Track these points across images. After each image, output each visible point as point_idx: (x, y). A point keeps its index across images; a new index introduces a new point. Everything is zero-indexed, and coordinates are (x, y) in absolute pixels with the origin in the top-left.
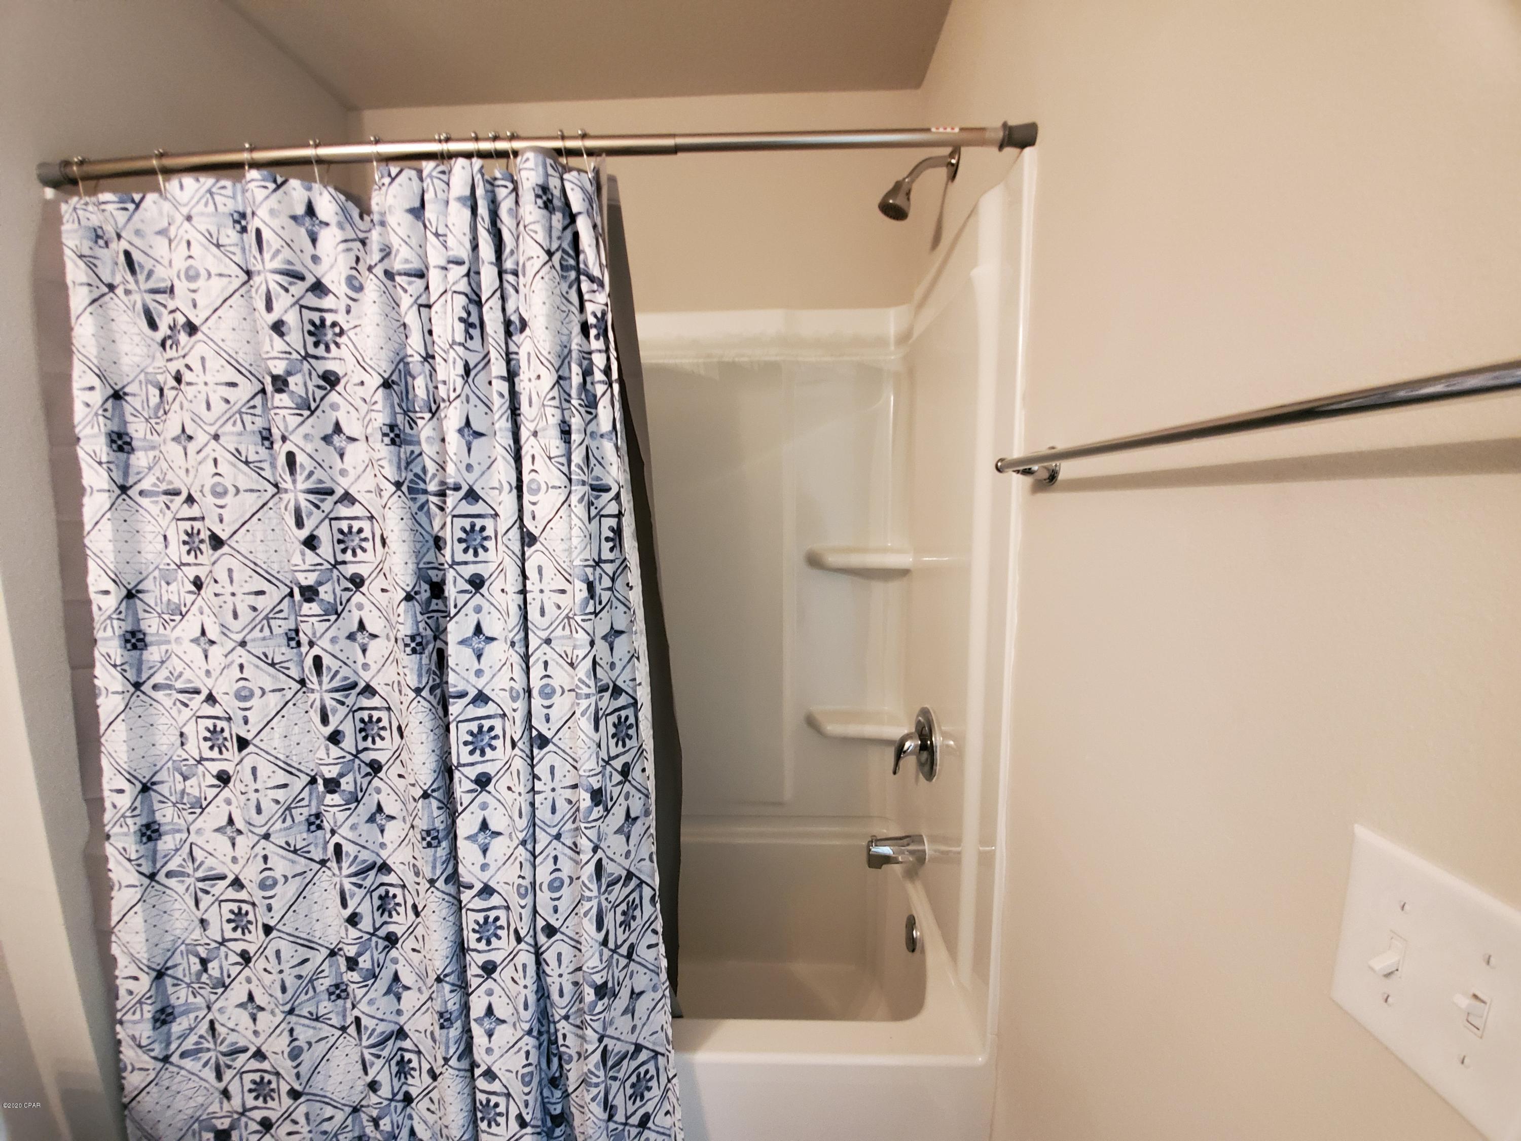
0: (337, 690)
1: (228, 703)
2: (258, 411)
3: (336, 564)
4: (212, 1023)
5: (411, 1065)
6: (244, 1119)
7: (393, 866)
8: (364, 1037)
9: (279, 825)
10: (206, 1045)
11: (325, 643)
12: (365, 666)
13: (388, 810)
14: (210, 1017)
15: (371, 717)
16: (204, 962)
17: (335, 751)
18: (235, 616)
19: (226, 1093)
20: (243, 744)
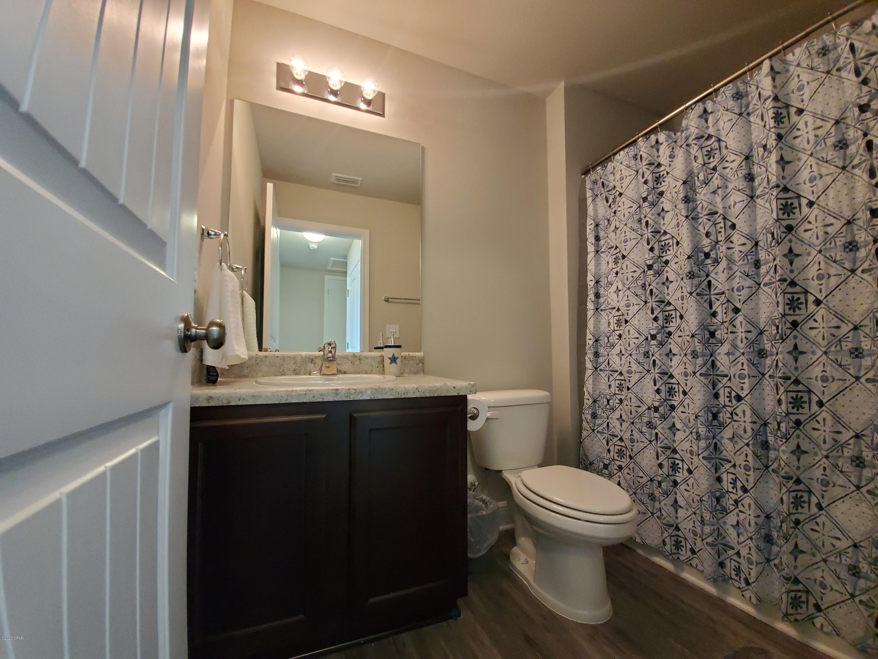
0: (657, 302)
1: (623, 309)
2: (638, 213)
3: (660, 257)
4: (608, 423)
5: (679, 466)
6: (613, 462)
7: (674, 376)
8: (659, 442)
9: (634, 352)
10: (605, 431)
11: (654, 284)
12: (668, 294)
13: (673, 352)
14: (608, 421)
15: (669, 314)
16: (608, 401)
17: (655, 324)
18: (627, 280)
19: (609, 451)
20: (626, 322)
